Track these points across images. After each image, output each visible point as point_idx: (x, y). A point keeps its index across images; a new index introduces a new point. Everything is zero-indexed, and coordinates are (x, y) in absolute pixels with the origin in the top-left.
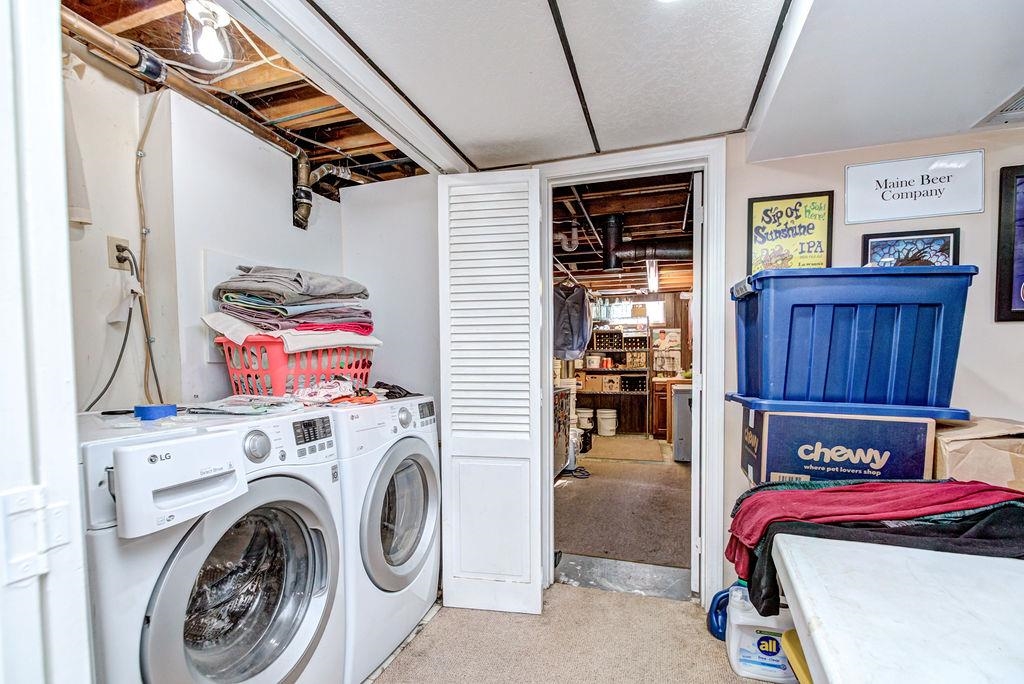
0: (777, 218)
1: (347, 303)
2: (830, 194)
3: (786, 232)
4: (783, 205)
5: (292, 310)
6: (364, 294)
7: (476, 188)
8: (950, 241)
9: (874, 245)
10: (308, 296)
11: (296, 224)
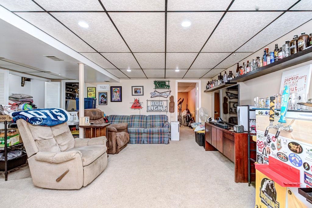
0: (90, 90)
1: (29, 99)
2: (95, 88)
3: (91, 91)
4: (91, 88)
5: (20, 100)
6: (32, 97)
7: (51, 84)
8: (106, 94)
9: (100, 93)
10: (23, 98)
11: (22, 86)
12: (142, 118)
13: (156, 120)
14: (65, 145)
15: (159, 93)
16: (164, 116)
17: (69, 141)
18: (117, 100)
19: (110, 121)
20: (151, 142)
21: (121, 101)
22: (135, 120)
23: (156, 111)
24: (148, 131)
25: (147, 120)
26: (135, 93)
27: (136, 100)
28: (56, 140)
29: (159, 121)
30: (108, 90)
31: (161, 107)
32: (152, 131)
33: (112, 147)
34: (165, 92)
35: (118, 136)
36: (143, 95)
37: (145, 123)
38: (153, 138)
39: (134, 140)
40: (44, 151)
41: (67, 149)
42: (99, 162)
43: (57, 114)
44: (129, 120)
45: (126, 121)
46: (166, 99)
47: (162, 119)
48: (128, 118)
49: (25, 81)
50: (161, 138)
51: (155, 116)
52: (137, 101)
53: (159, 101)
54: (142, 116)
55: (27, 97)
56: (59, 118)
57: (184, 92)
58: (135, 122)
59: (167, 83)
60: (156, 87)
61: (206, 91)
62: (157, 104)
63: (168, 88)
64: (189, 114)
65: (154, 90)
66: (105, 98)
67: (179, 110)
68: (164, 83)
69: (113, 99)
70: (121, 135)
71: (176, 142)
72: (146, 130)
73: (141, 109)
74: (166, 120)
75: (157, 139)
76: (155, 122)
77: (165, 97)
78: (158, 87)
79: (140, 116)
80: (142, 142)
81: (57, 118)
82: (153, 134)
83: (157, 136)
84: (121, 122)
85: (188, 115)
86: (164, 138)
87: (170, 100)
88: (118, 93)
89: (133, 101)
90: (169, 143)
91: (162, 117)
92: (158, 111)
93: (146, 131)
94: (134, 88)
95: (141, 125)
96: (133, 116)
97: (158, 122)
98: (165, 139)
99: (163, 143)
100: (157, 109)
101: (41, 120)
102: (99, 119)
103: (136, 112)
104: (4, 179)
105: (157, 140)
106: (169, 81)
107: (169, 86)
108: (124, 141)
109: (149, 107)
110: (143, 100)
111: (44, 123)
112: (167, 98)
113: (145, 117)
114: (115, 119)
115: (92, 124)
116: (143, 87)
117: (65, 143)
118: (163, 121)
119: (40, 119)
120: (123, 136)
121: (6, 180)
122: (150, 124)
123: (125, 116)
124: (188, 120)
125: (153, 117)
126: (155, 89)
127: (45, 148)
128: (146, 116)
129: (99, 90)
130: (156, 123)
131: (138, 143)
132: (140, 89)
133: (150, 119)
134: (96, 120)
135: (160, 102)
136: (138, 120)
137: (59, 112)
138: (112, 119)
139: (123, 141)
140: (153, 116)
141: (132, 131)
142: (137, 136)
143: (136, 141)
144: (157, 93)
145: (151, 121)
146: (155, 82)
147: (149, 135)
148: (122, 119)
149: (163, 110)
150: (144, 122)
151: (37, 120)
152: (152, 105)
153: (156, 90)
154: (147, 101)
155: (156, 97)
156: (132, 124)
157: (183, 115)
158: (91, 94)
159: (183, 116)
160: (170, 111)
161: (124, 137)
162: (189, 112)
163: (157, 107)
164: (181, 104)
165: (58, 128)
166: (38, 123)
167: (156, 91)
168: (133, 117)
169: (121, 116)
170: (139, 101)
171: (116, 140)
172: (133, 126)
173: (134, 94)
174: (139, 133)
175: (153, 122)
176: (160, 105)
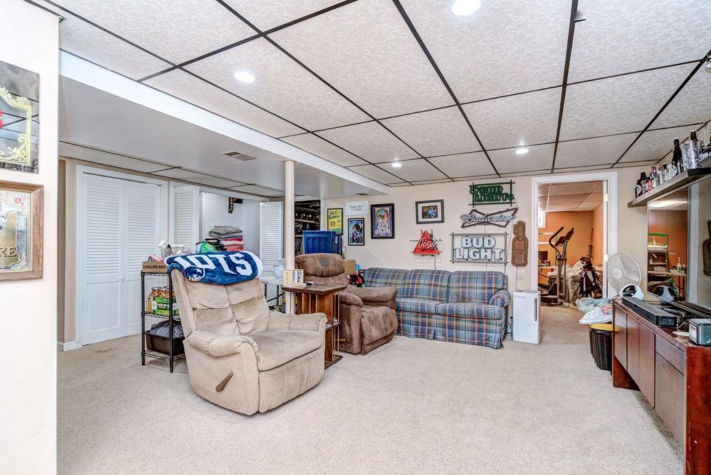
0: (332, 214)
1: (236, 234)
2: (342, 209)
3: (334, 217)
4: (334, 211)
5: (223, 237)
6: (242, 231)
7: (268, 206)
8: (363, 221)
9: (350, 221)
10: (227, 233)
11: (229, 212)
12: (437, 278)
13: (474, 285)
14: (249, 322)
15: (484, 215)
16: (496, 274)
17: (258, 315)
18: (384, 235)
19: (367, 281)
20: (455, 339)
21: (393, 237)
22: (422, 281)
23: (475, 261)
24: (446, 311)
25: (449, 282)
26: (423, 217)
27: (424, 234)
28: (233, 313)
29: (480, 288)
30: (365, 213)
31: (489, 251)
32: (457, 310)
33: (352, 339)
34: (500, 212)
35: (364, 314)
36: (442, 221)
37: (444, 289)
38: (457, 328)
39: (412, 328)
40: (205, 330)
41: (251, 332)
42: (298, 368)
43: (237, 262)
44: (407, 281)
45: (400, 281)
46: (502, 230)
47: (490, 281)
48: (404, 274)
49: (234, 204)
50: (480, 330)
51: (471, 273)
52: (427, 237)
53: (484, 236)
54: (439, 272)
55: (234, 231)
56: (239, 269)
57: (577, 210)
58: (420, 287)
59: (506, 189)
60: (476, 201)
61: (634, 203)
62: (478, 244)
63: (508, 201)
64: (590, 274)
65: (471, 208)
66: (361, 231)
67: (559, 260)
68: (498, 189)
69: (376, 232)
70: (373, 313)
71: (525, 346)
72: (442, 306)
73: (437, 257)
74: (500, 286)
75: (469, 332)
76: (469, 288)
77: (500, 226)
78: (480, 200)
79: (433, 272)
80: (432, 336)
81: (235, 270)
82: (458, 318)
83: (469, 324)
84: (390, 283)
85: (586, 275)
86: (488, 331)
87: (514, 233)
88: (386, 218)
89: (418, 237)
90: (501, 346)
91: (489, 277)
92: (479, 261)
93: (440, 311)
94: (420, 206)
95: (435, 294)
96: (417, 271)
97: (476, 290)
98: (490, 334)
99: (486, 345)
100: (478, 255)
101: (203, 272)
102: (336, 275)
103: (426, 263)
104: (168, 369)
105: (469, 334)
106: (511, 183)
107: (510, 197)
108: (380, 326)
109: (457, 251)
110: (441, 233)
111: (207, 278)
112: (505, 227)
113: (446, 277)
114: (377, 277)
115: (311, 284)
116: (442, 201)
117: (249, 319)
118: (491, 288)
119: (200, 271)
120: (378, 317)
121: (172, 371)
122: (458, 294)
123: (401, 271)
124: (585, 289)
125: (465, 277)
126: (474, 204)
127: (207, 324)
128: (448, 272)
129: (350, 213)
130: (473, 291)
131: (423, 337)
132: (435, 208)
133: (459, 281)
134: (328, 276)
135: (486, 239)
136: (428, 282)
137: (242, 258)
138: (373, 277)
139: (379, 328)
140: (465, 273)
141: (408, 306)
142: (420, 319)
143: (417, 330)
144: (476, 214)
145: (461, 285)
146: (473, 188)
147: (449, 319)
148: (393, 277)
149: (493, 260)
150: (443, 286)
151: (195, 272)
152: (464, 246)
153: (476, 207)
154: (453, 235)
155: (475, 225)
156: (413, 289)
157: (570, 275)
158: (333, 224)
159: (572, 277)
160: (514, 263)
161: (381, 319)
162: (589, 266)
163: (477, 250)
164: (563, 243)
165: (240, 290)
166: (195, 277)
167: (476, 211)
168: (417, 274)
169: (390, 271)
170: (432, 236)
171: (361, 325)
172: (415, 296)
173: (421, 219)
174: (424, 313)
175: (465, 288)
176: (486, 245)
